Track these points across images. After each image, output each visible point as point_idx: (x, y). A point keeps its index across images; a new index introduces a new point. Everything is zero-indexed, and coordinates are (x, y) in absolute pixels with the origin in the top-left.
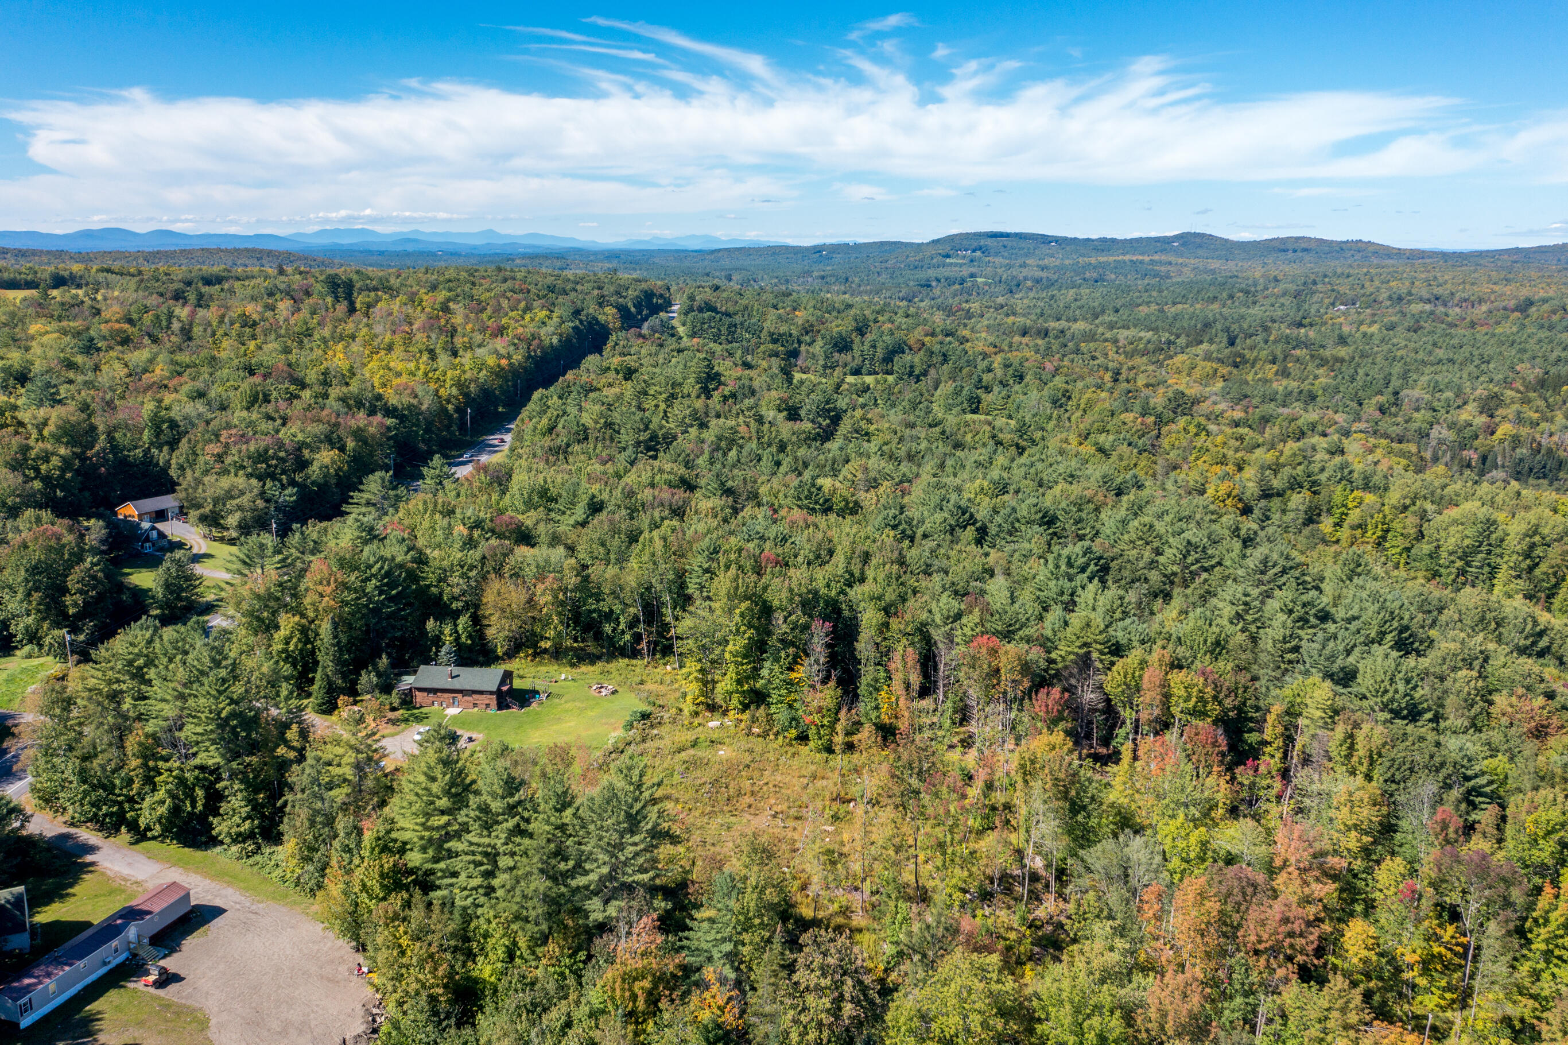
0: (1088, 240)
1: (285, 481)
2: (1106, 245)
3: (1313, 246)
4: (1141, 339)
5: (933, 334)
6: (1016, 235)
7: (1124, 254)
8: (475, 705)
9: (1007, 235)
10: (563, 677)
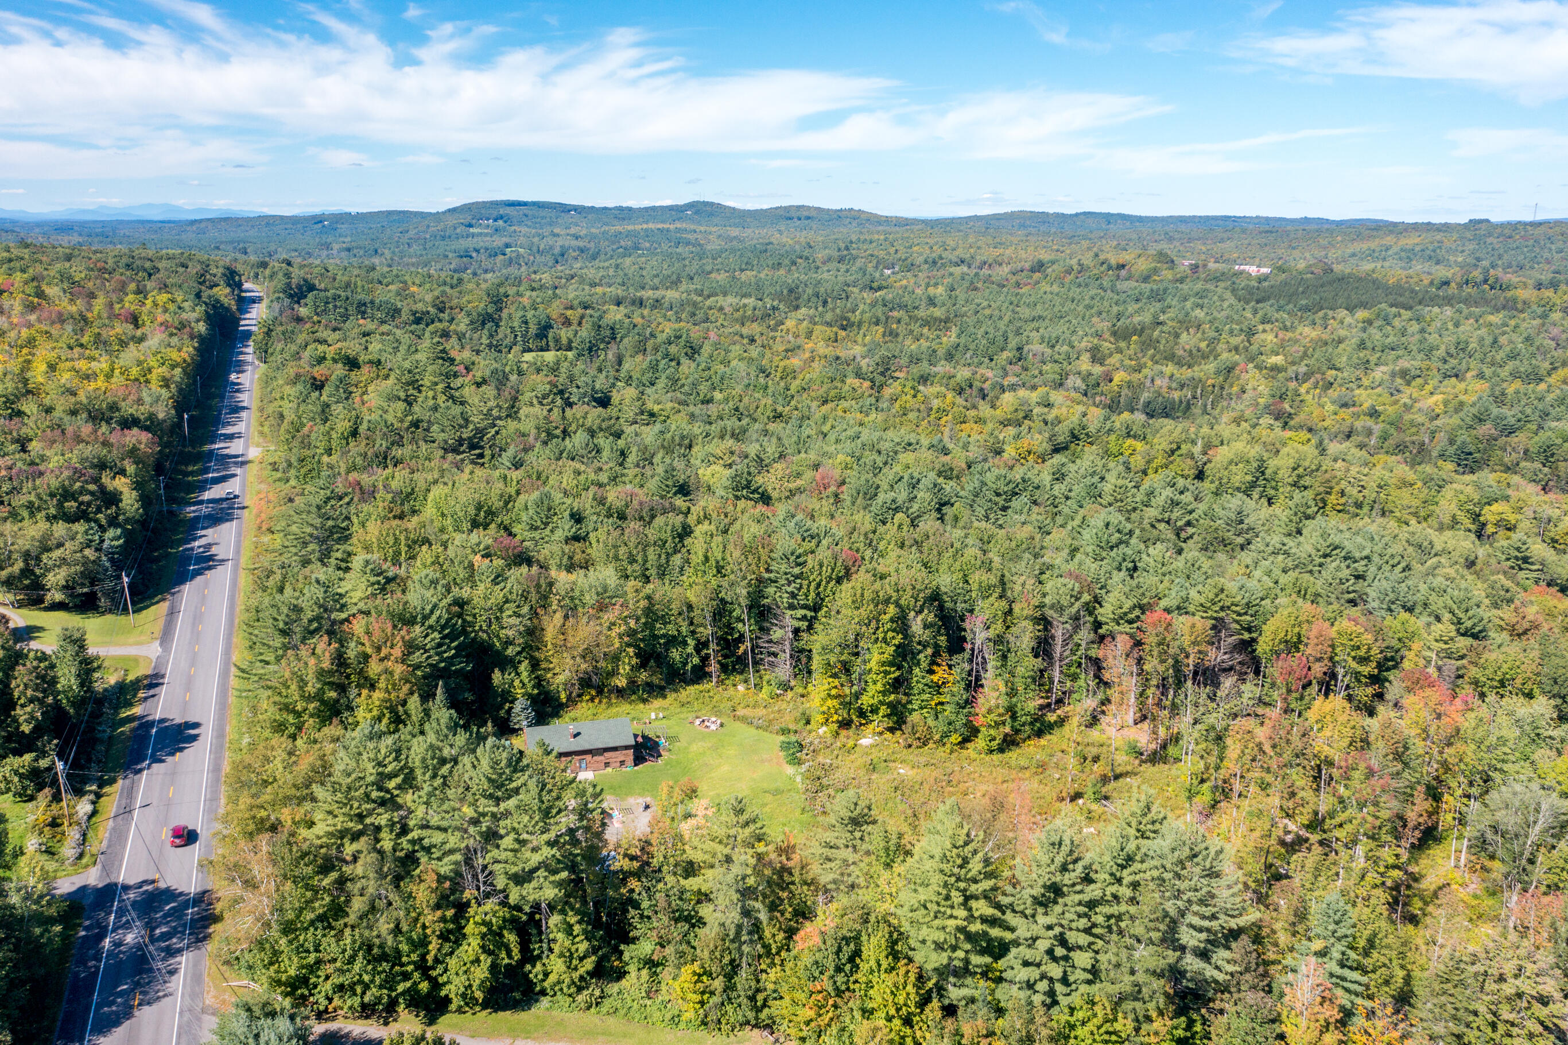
0: (605, 208)
1: (104, 522)
2: (624, 214)
3: (813, 214)
4: (745, 306)
5: (571, 308)
6: (534, 204)
7: (647, 223)
8: (607, 765)
9: (525, 204)
10: (653, 716)
